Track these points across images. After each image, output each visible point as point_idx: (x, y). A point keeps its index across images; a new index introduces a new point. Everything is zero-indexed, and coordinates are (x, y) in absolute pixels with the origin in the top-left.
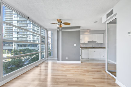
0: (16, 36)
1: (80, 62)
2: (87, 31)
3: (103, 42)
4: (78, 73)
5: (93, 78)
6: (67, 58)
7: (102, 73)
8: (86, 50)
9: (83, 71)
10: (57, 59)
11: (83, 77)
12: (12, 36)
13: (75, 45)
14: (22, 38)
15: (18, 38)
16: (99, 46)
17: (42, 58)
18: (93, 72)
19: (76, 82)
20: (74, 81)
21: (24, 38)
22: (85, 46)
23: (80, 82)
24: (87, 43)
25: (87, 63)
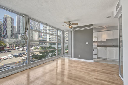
0: (49, 37)
1: (93, 61)
2: (104, 27)
4: (82, 70)
5: (95, 79)
6: (79, 56)
7: (113, 76)
8: (104, 49)
9: (90, 70)
10: (70, 56)
11: (85, 75)
12: (47, 37)
13: (87, 43)
14: (52, 38)
15: (50, 38)
17: (58, 55)
18: (101, 73)
19: (75, 77)
20: (74, 76)
21: (54, 38)
22: (103, 44)
23: (78, 78)
24: (105, 40)
25: (101, 63)
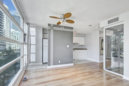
1: (73, 64)
3: (84, 44)
6: (59, 62)
13: (68, 46)
16: (81, 47)
